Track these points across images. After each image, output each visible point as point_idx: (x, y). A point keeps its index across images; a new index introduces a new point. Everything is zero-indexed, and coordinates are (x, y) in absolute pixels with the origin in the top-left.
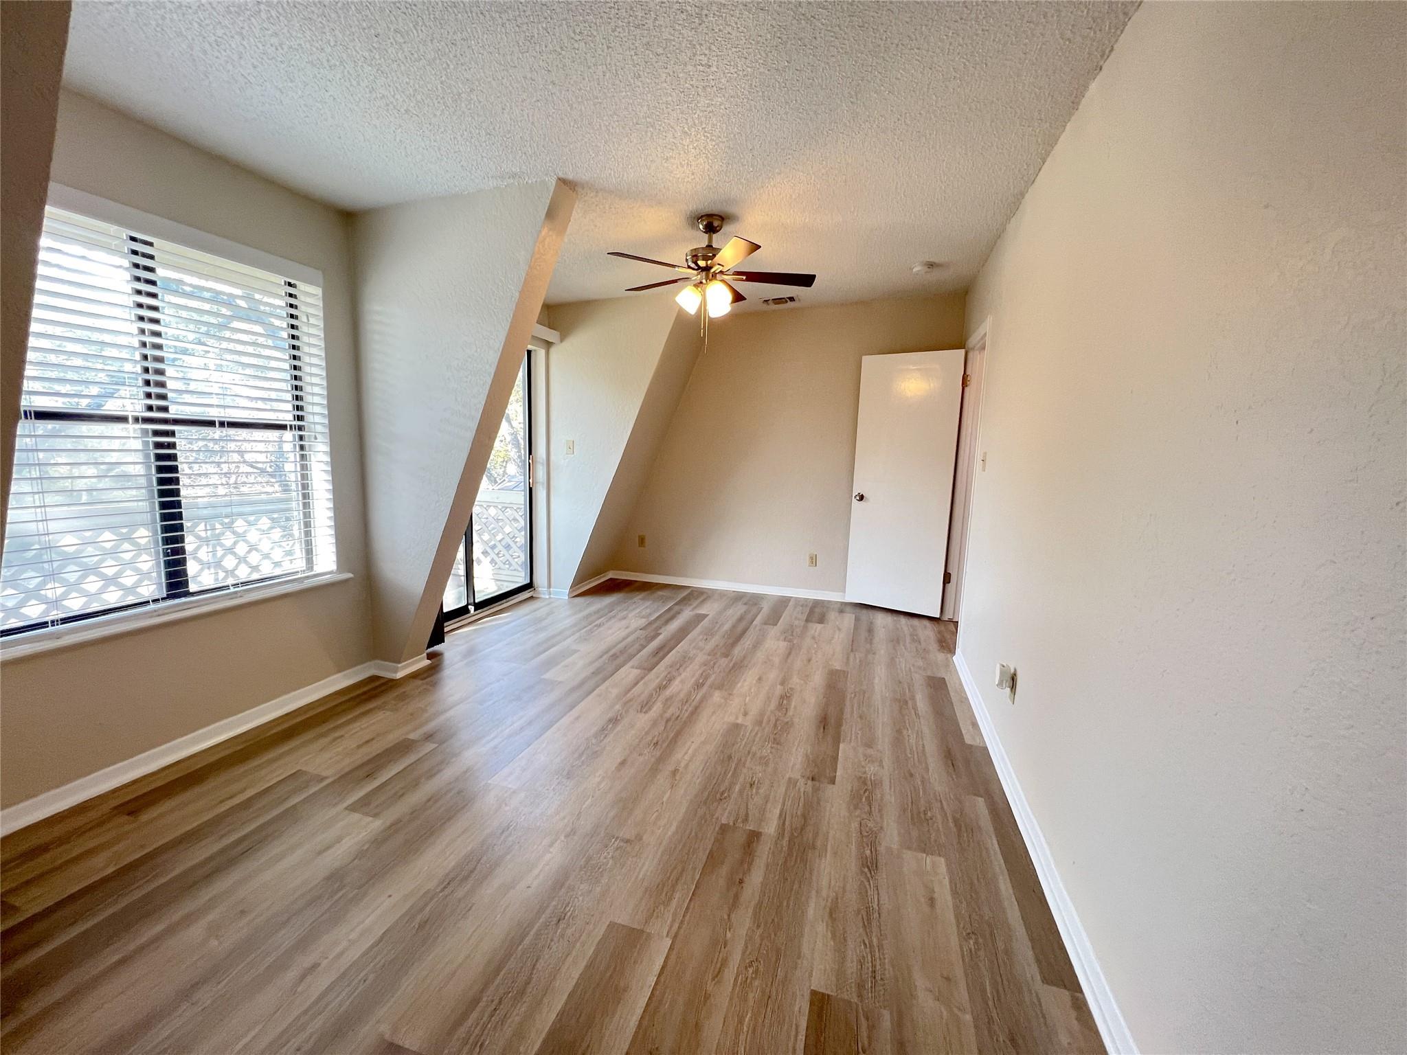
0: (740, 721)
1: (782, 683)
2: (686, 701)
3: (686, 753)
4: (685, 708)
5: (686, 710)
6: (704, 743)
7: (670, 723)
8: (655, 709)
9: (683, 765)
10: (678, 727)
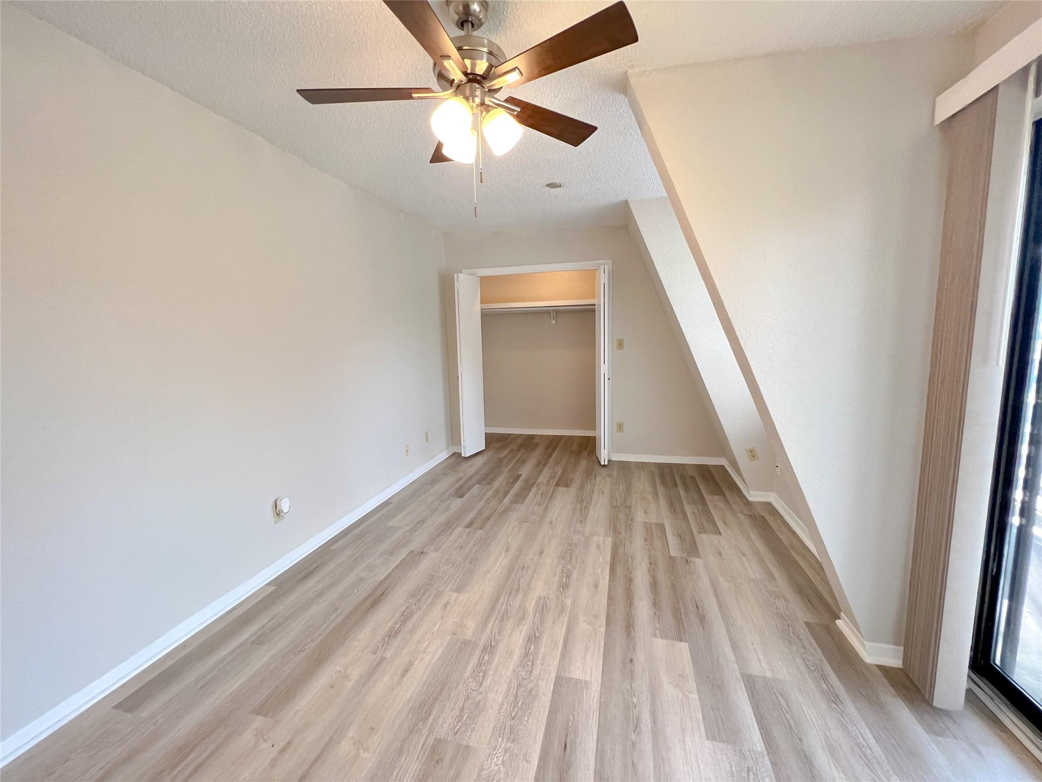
0: (455, 595)
1: (383, 659)
2: (505, 616)
3: (501, 563)
4: (504, 607)
5: (503, 604)
6: (488, 572)
7: (516, 587)
8: (533, 604)
9: (503, 555)
10: (509, 583)
